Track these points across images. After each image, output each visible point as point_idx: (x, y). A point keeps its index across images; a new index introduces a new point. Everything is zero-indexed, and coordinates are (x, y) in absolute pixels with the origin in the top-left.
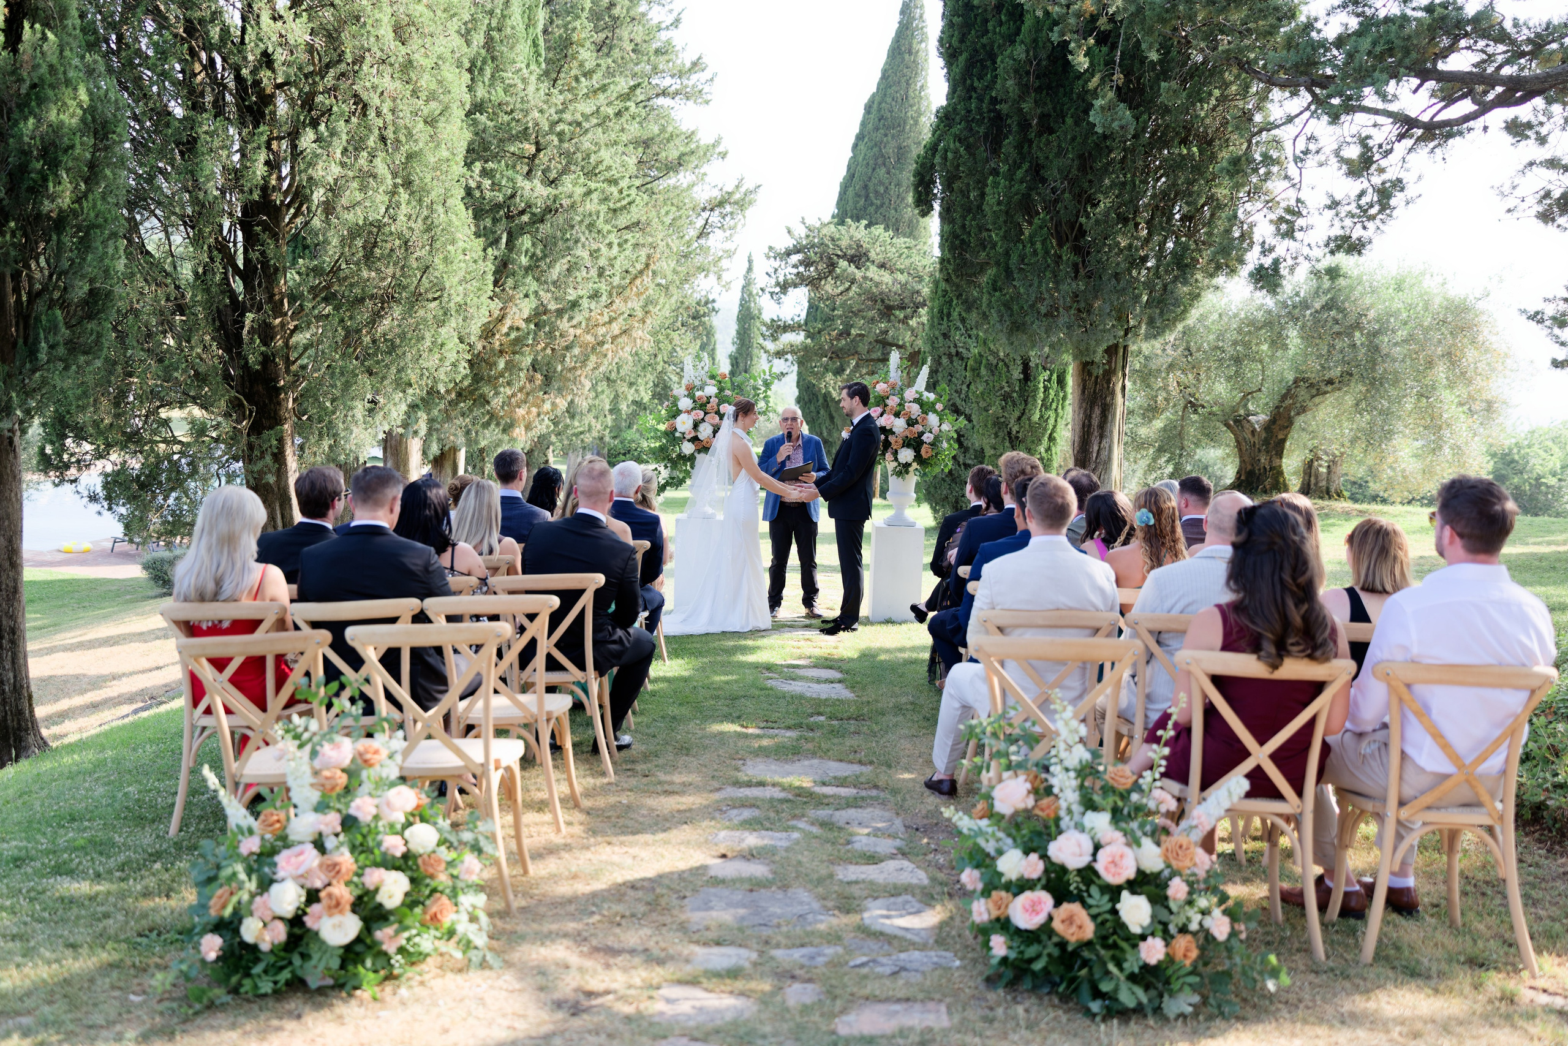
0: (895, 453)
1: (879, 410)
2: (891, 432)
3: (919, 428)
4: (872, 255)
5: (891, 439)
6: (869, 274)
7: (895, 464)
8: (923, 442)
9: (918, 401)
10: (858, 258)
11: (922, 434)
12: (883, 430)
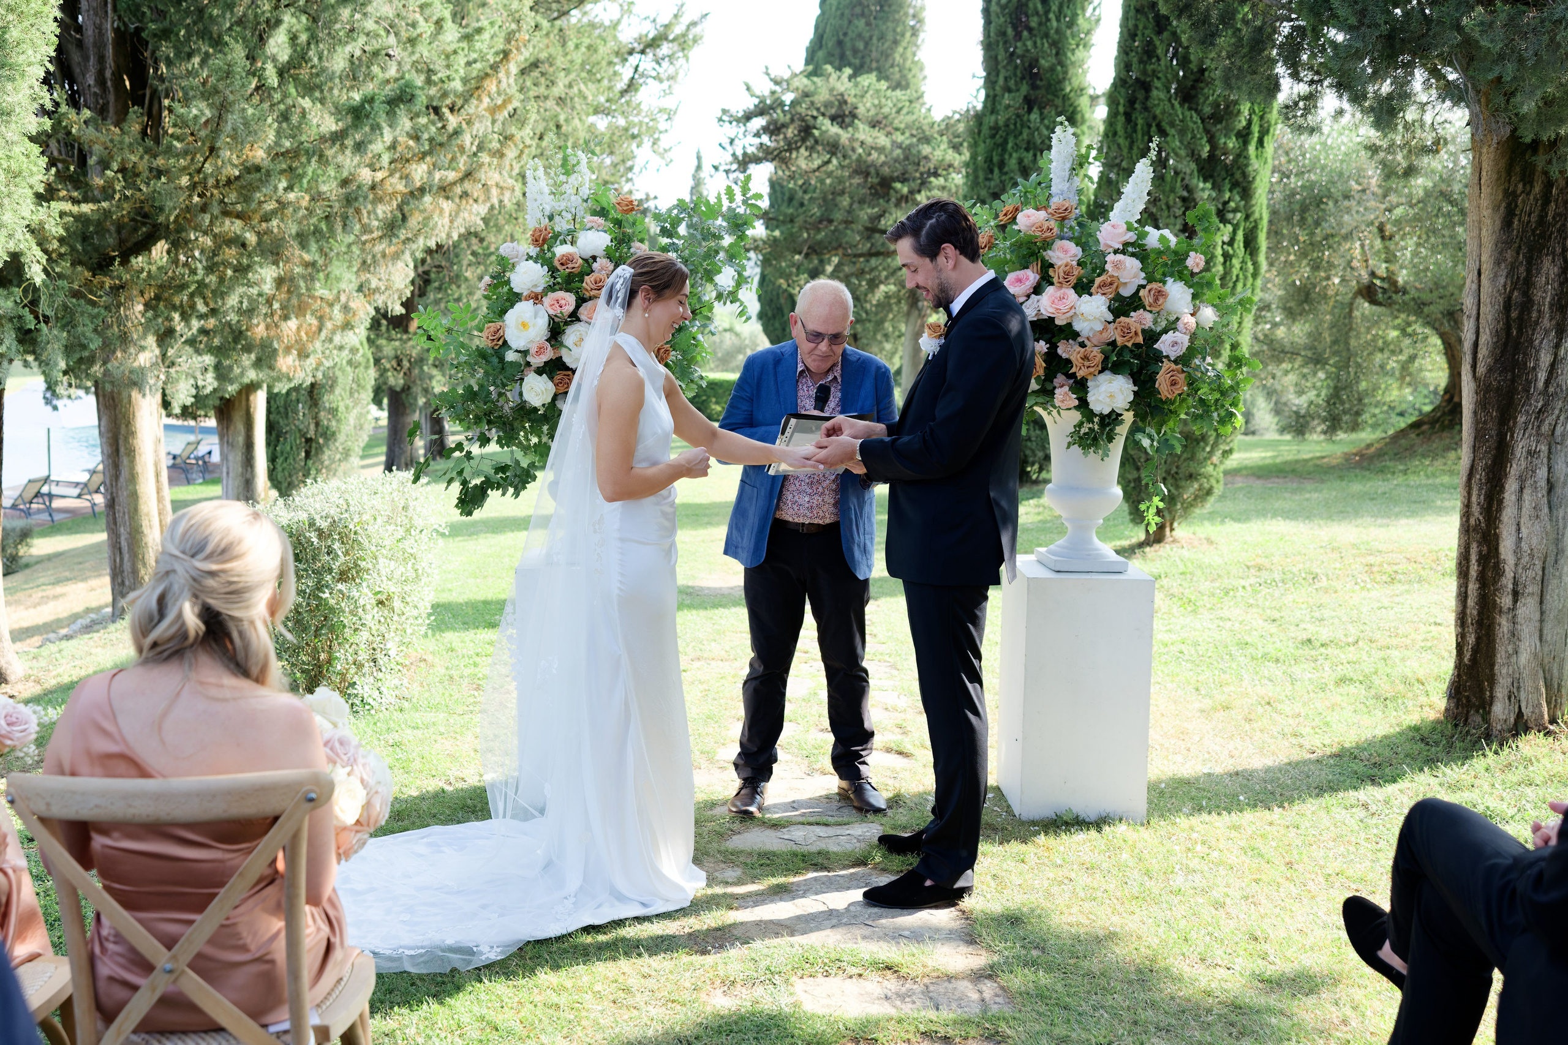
0: (1080, 387)
1: (1031, 276)
2: (1069, 332)
3: (1140, 320)
4: (861, 111)
5: (1064, 350)
6: (861, 136)
7: (1076, 416)
8: (1159, 357)
9: (1136, 249)
10: (843, 116)
11: (1152, 337)
12: (1046, 328)
